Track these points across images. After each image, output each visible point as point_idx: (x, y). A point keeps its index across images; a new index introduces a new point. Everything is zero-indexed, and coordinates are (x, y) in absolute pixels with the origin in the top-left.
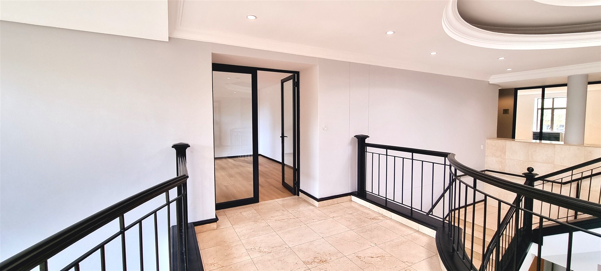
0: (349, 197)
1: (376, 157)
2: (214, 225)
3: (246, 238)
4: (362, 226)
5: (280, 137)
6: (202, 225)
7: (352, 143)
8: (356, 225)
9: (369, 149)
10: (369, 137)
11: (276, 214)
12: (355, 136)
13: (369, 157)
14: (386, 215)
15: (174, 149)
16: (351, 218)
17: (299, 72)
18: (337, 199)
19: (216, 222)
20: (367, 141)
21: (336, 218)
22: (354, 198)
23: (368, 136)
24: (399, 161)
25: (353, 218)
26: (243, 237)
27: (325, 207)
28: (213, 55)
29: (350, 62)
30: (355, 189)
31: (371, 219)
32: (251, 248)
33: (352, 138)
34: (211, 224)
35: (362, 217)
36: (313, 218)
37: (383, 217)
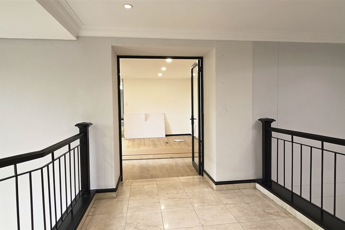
0: (252, 184)
1: (281, 143)
2: (113, 194)
3: (133, 211)
4: (254, 220)
5: (191, 119)
6: (103, 192)
7: (255, 126)
8: (247, 218)
9: (274, 134)
10: (275, 121)
11: (172, 192)
12: (258, 120)
13: (274, 142)
14: (290, 212)
15: (77, 127)
16: (246, 208)
17: (203, 57)
18: (238, 184)
19: (116, 192)
20: (273, 125)
21: (229, 206)
22: (258, 186)
23: (274, 119)
24: (306, 150)
25: (248, 208)
26: (131, 210)
27: (223, 192)
28: (113, 47)
29: (253, 41)
30: (260, 176)
31: (269, 213)
32: (130, 222)
33: (256, 121)
34: (111, 193)
35: (258, 209)
36: (204, 202)
37: (285, 213)
